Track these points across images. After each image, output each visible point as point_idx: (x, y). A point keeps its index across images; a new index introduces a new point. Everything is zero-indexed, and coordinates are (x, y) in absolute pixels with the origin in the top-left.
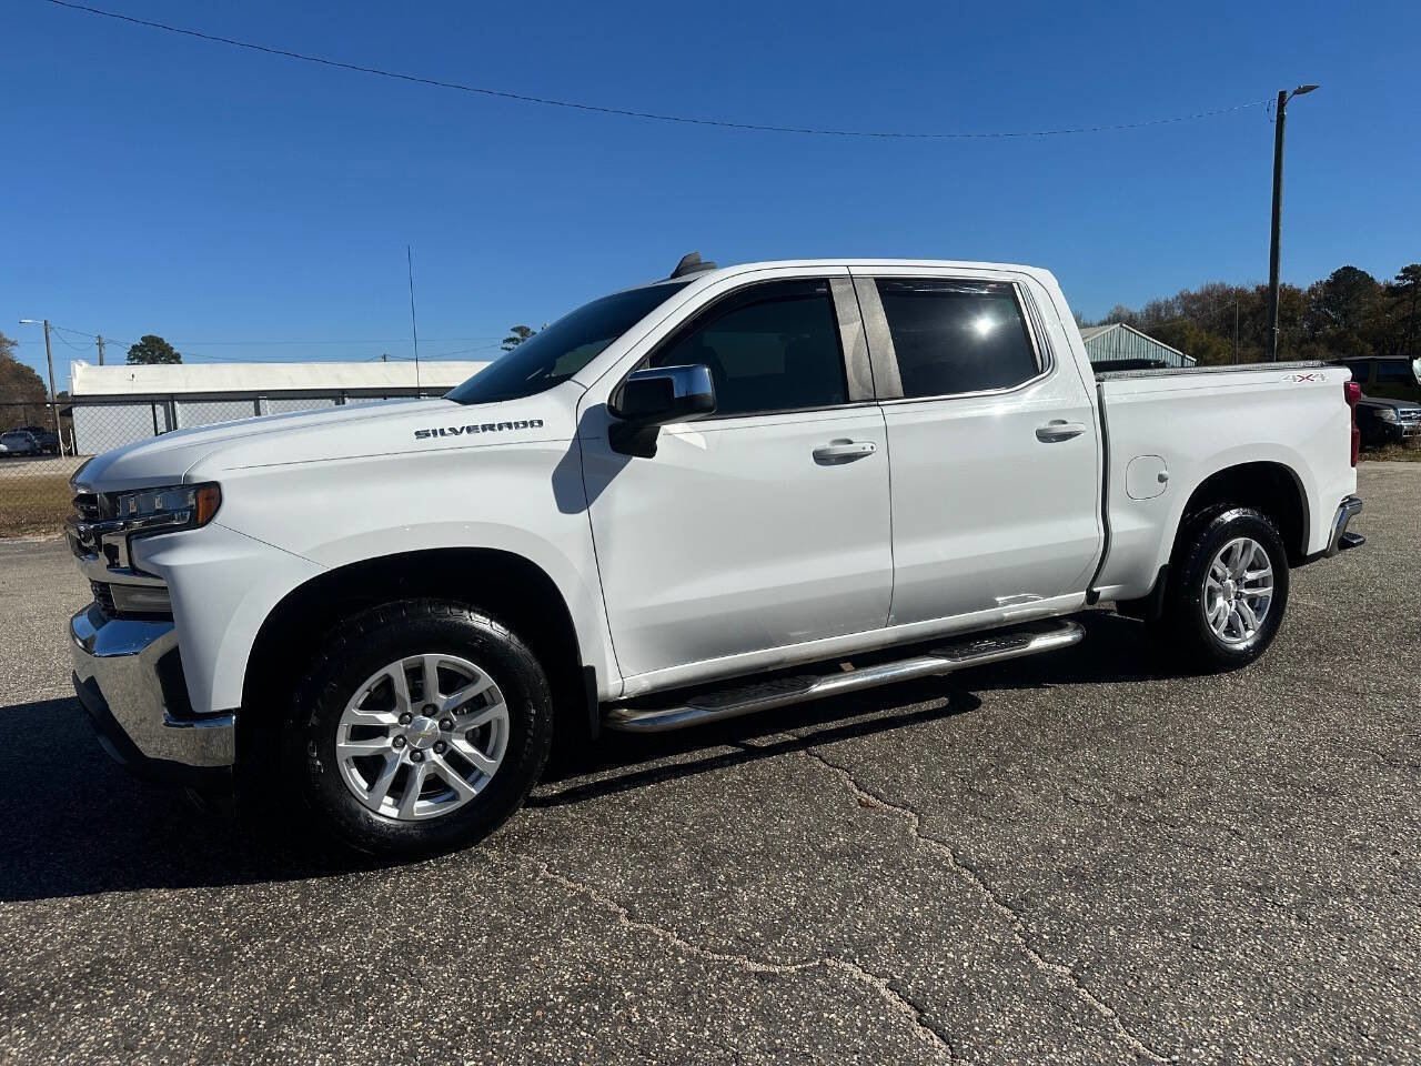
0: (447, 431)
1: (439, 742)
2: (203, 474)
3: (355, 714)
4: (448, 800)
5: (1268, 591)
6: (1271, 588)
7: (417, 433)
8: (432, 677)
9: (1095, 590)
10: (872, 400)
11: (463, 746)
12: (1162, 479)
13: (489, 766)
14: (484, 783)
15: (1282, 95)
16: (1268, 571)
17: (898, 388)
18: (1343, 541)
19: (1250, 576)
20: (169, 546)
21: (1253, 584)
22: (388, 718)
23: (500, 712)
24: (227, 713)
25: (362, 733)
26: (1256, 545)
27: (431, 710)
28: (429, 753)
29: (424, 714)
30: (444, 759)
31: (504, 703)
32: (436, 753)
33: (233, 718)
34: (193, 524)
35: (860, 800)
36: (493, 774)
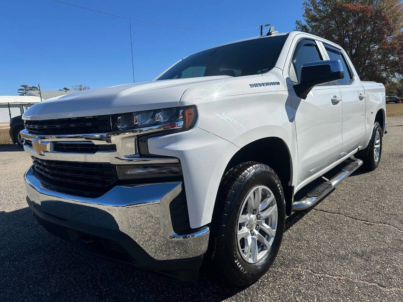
0: (258, 85)
1: (257, 225)
2: (188, 101)
5: (379, 146)
6: (380, 144)
8: (260, 198)
9: (359, 147)
11: (265, 226)
12: (372, 113)
13: (273, 232)
14: (272, 240)
15: (262, 26)
16: (380, 139)
19: (377, 142)
20: (176, 140)
23: (275, 208)
24: (208, 225)
28: (255, 230)
29: (253, 214)
30: (259, 232)
31: (276, 205)
32: (257, 230)
33: (208, 228)
34: (184, 129)
35: (365, 223)
36: (274, 236)
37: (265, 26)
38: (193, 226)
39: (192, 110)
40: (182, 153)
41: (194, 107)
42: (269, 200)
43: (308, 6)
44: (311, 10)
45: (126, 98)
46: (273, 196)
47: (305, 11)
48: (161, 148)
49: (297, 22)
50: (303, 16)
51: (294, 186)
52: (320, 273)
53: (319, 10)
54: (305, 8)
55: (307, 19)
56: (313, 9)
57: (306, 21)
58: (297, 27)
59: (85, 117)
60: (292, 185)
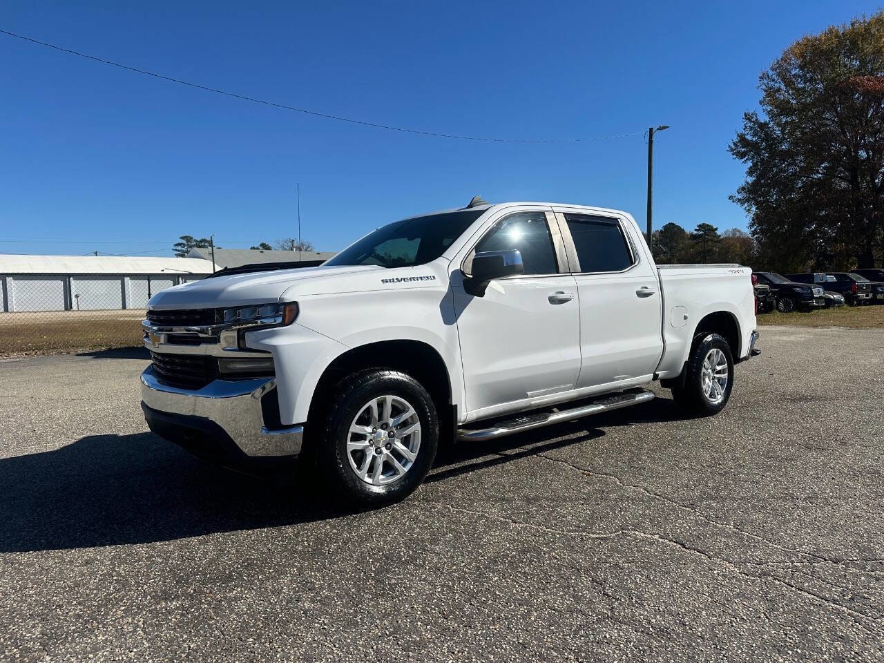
0: (395, 280)
1: (388, 444)
2: (289, 297)
3: (355, 428)
4: (392, 475)
5: (725, 376)
6: (727, 374)
7: (383, 281)
8: (388, 409)
9: (657, 373)
10: (569, 272)
11: (399, 446)
12: (685, 318)
13: (412, 456)
14: (409, 466)
15: (651, 130)
16: (726, 366)
17: (579, 268)
18: (753, 353)
19: (719, 368)
20: (273, 335)
21: (719, 372)
22: (369, 429)
23: (417, 427)
24: (302, 424)
25: (358, 437)
26: (721, 352)
27: (385, 426)
28: (384, 449)
29: (382, 428)
30: (391, 452)
31: (419, 423)
32: (387, 449)
33: (303, 428)
34: (283, 324)
35: (583, 473)
36: (413, 461)
37: (658, 129)
38: (284, 422)
39: (294, 306)
40: (275, 347)
41: (296, 303)
42: (405, 416)
43: (772, 83)
44: (779, 89)
45: (233, 292)
46: (412, 411)
47: (764, 94)
48: (257, 341)
49: (746, 115)
50: (761, 103)
51: (456, 405)
53: (798, 90)
54: (764, 87)
55: (769, 108)
56: (783, 87)
57: (769, 113)
58: (746, 127)
60: (454, 404)
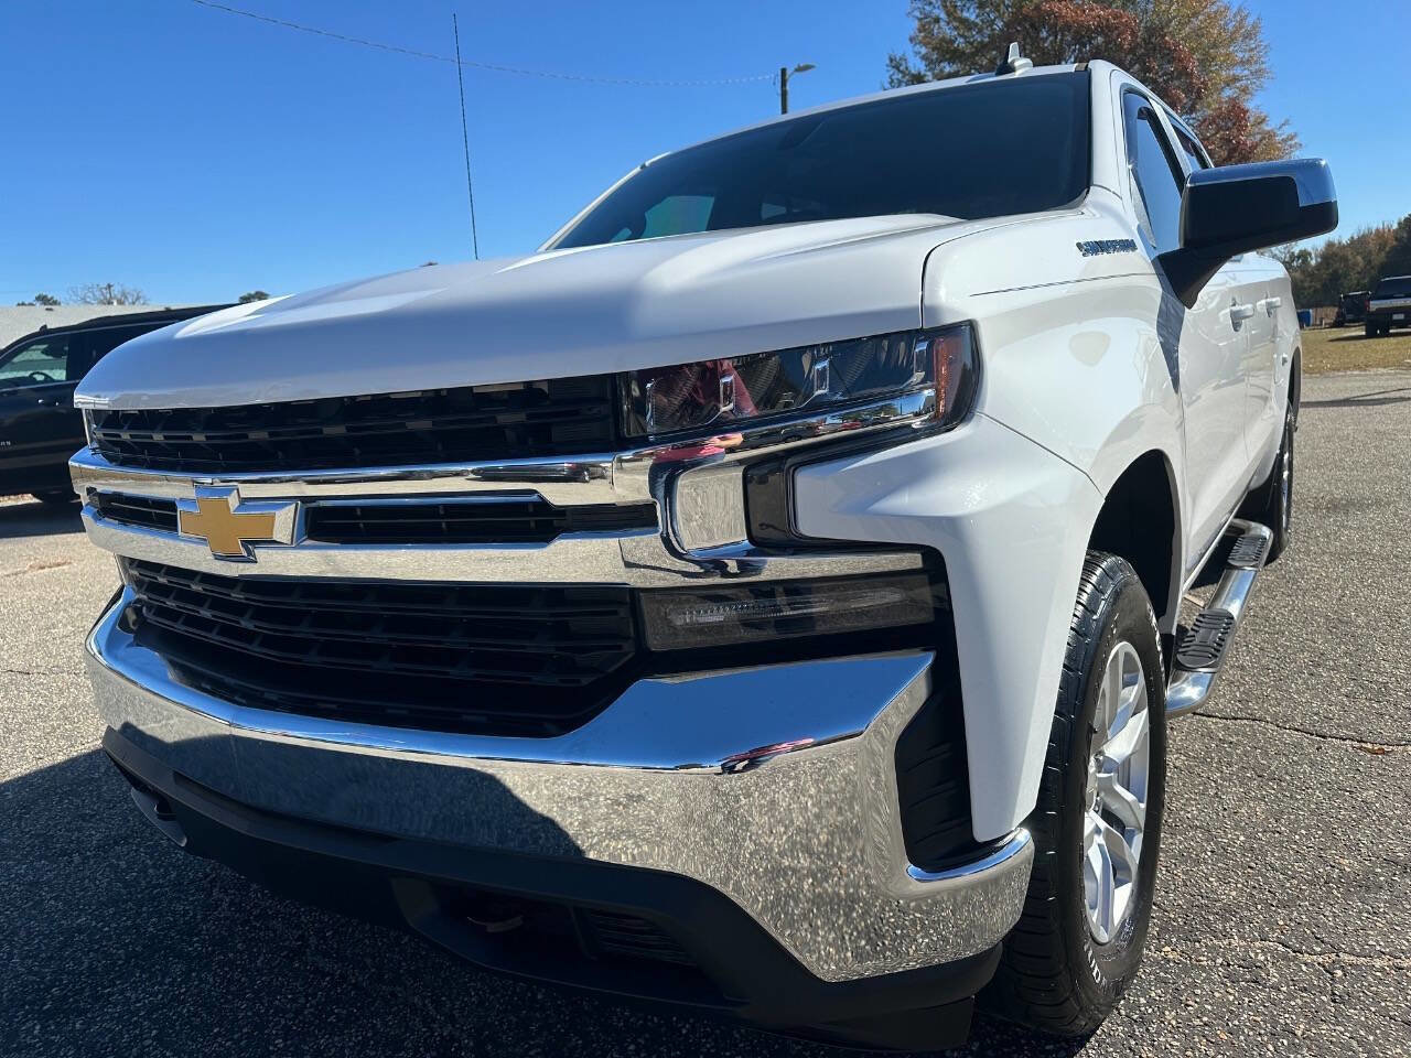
13: (1140, 813)
15: (784, 71)
23: (1144, 724)
35: (1360, 748)
37: (797, 70)
38: (983, 830)
39: (964, 343)
40: (952, 525)
41: (967, 329)
43: (927, 8)
44: (937, 20)
46: (1141, 679)
47: (916, 24)
48: (862, 506)
49: (891, 60)
50: (911, 40)
52: (1318, 949)
53: (964, 21)
54: (917, 14)
55: (924, 50)
56: (943, 15)
57: (924, 58)
58: (892, 81)
59: (472, 387)
